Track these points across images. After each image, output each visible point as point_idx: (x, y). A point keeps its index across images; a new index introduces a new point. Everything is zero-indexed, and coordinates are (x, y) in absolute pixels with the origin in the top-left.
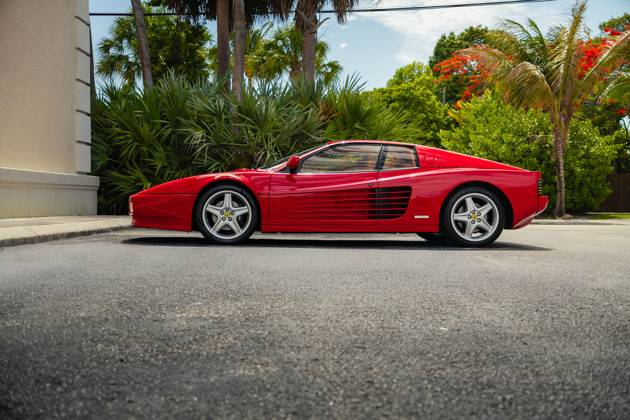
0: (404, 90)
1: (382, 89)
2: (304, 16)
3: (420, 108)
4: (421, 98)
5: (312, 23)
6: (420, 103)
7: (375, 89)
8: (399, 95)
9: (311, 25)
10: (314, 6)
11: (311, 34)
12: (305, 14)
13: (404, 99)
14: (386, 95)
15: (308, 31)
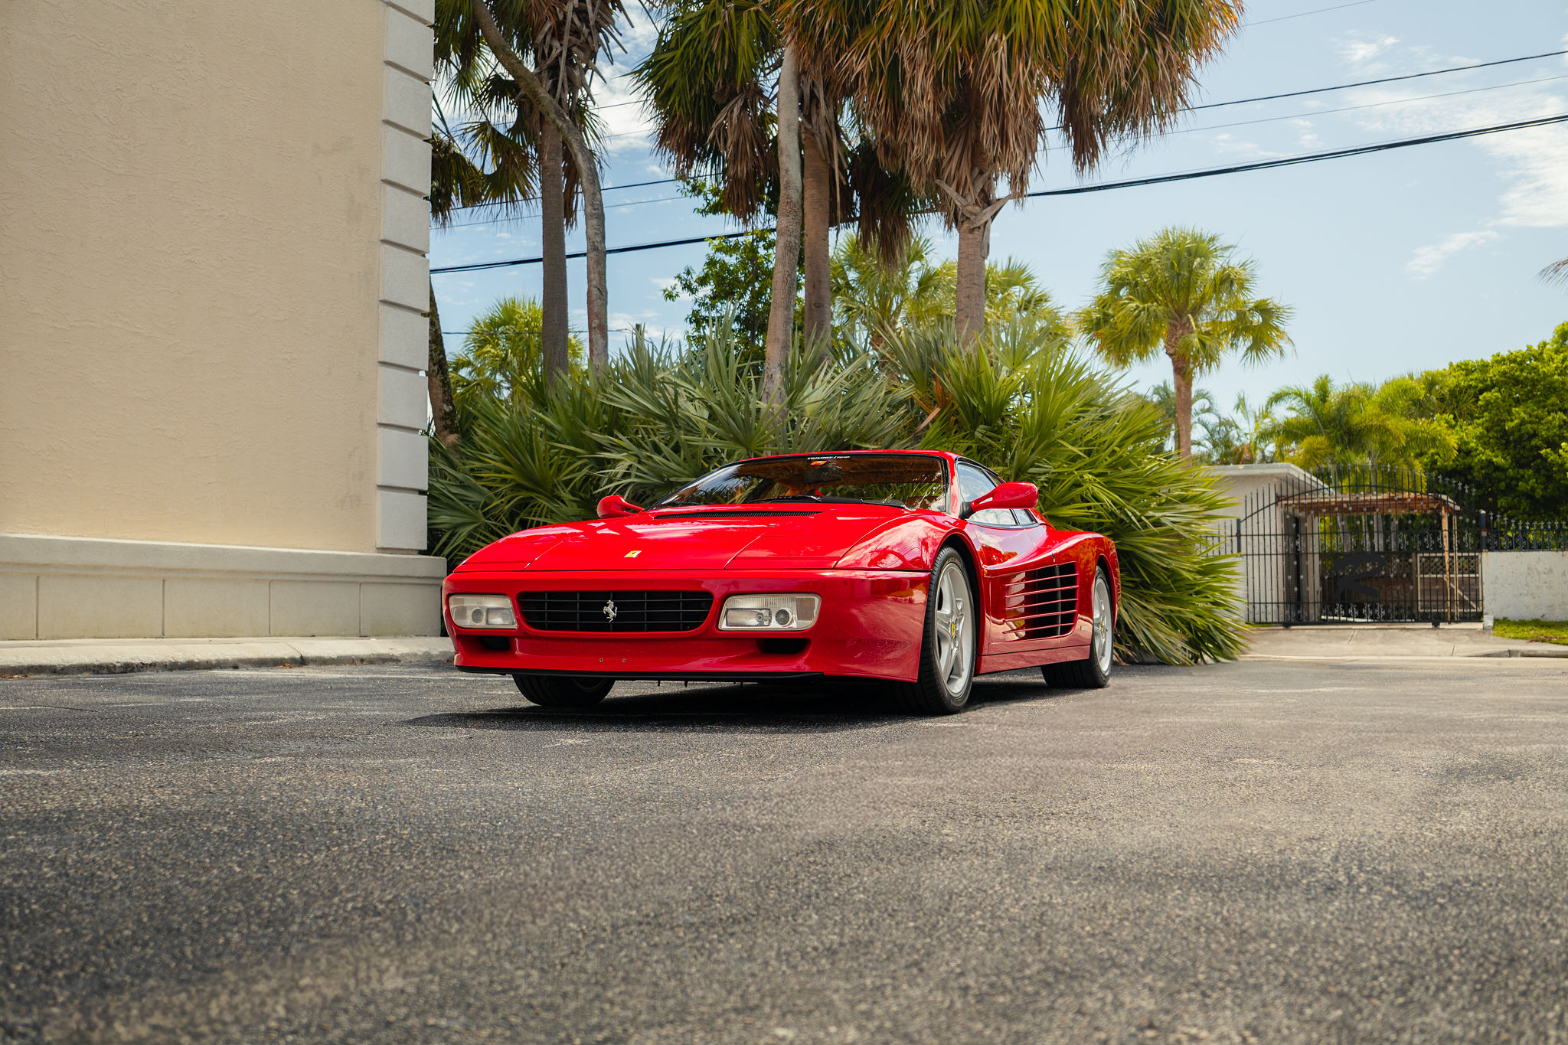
0: (1515, 361)
1: (1466, 365)
2: (955, 194)
3: (1553, 399)
4: (1556, 377)
5: (969, 208)
6: (1555, 389)
7: (1451, 365)
8: (1504, 374)
9: (971, 213)
10: (977, 170)
11: (972, 231)
12: (957, 190)
13: (1517, 382)
14: (1475, 375)
15: (966, 225)
